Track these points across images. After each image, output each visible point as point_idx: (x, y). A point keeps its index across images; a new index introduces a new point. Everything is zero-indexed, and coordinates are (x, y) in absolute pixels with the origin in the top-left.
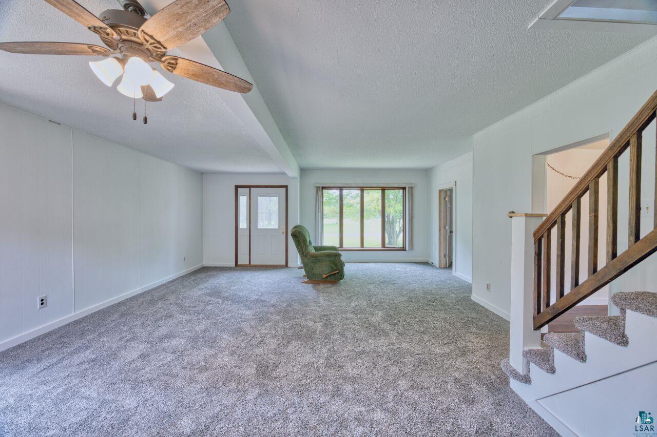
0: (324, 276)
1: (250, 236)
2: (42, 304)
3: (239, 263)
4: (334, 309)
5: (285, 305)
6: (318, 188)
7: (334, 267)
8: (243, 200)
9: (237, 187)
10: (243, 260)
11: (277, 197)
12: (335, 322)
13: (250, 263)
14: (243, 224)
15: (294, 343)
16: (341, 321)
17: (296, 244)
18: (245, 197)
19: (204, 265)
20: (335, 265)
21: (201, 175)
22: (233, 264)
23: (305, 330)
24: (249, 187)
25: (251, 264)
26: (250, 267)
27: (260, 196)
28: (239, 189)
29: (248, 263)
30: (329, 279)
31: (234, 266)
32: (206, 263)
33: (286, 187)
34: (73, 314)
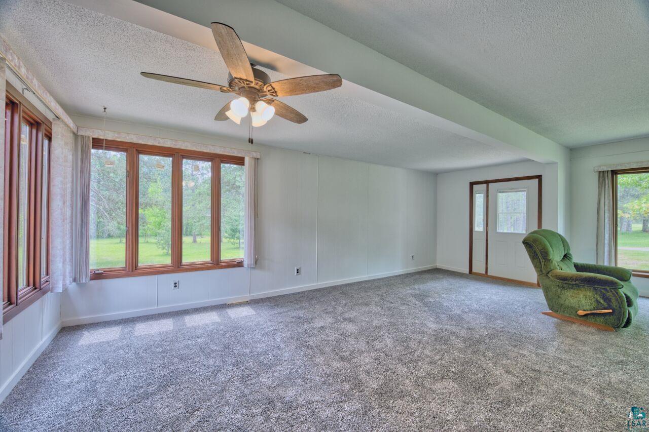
0: (581, 312)
1: (487, 241)
2: (298, 272)
3: (474, 270)
4: (563, 368)
5: (485, 333)
6: (602, 174)
7: (602, 301)
8: (479, 199)
9: (472, 184)
10: (479, 268)
11: (525, 193)
12: (542, 388)
13: (486, 272)
14: (479, 227)
15: (449, 385)
16: (558, 392)
17: (530, 256)
18: (482, 195)
19: (438, 267)
20: (605, 300)
21: (435, 175)
22: (467, 271)
23: (480, 376)
24: (487, 182)
25: (489, 274)
26: (486, 278)
27: (500, 192)
28: (475, 187)
29: (484, 273)
30: (591, 320)
31: (468, 273)
32: (440, 265)
33: (539, 177)
34: (316, 284)
